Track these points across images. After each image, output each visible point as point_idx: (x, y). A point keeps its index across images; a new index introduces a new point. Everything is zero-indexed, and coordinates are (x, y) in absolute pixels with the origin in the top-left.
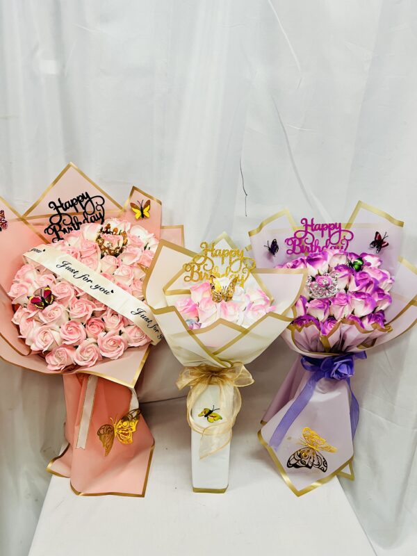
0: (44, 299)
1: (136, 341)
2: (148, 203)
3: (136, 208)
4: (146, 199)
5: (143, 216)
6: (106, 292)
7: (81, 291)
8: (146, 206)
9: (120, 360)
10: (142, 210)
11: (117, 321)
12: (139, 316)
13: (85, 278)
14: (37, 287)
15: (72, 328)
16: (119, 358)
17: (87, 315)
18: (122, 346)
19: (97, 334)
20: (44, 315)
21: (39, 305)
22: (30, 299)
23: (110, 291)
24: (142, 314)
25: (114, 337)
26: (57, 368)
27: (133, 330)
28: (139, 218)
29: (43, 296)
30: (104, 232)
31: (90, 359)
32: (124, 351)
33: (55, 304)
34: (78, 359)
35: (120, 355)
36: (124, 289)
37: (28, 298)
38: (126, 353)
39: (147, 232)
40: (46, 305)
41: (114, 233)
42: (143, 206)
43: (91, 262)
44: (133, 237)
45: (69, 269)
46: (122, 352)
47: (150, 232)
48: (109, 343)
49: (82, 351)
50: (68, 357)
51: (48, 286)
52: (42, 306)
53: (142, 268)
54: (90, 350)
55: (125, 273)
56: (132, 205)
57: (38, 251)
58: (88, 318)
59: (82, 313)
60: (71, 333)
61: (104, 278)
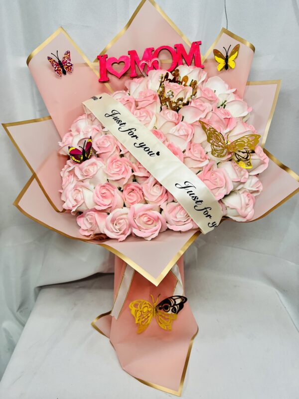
1: (177, 223)
2: (237, 48)
3: (221, 56)
4: (234, 43)
5: (226, 67)
6: (151, 153)
7: (125, 148)
9: (153, 242)
10: (226, 60)
11: (157, 192)
12: (185, 191)
13: (131, 132)
15: (106, 191)
16: (152, 239)
17: (123, 178)
18: (159, 226)
19: (132, 203)
20: (81, 170)
21: (76, 158)
22: (71, 149)
23: (155, 153)
24: (190, 189)
25: (150, 213)
26: (87, 234)
27: (174, 208)
28: (221, 70)
29: (85, 148)
30: (170, 81)
31: (122, 232)
32: (160, 233)
33: (93, 159)
34: (108, 228)
35: (154, 236)
36: (175, 153)
37: (69, 148)
38: (163, 236)
39: (227, 86)
40: (85, 159)
41: (184, 83)
42: (229, 55)
43: (145, 114)
45: (115, 119)
46: (156, 234)
48: (142, 218)
49: (113, 221)
50: (96, 223)
51: (91, 138)
52: (79, 159)
54: (121, 221)
55: (182, 133)
56: (216, 52)
57: (95, 98)
58: (125, 182)
59: (119, 174)
60: (104, 196)
61: (153, 136)
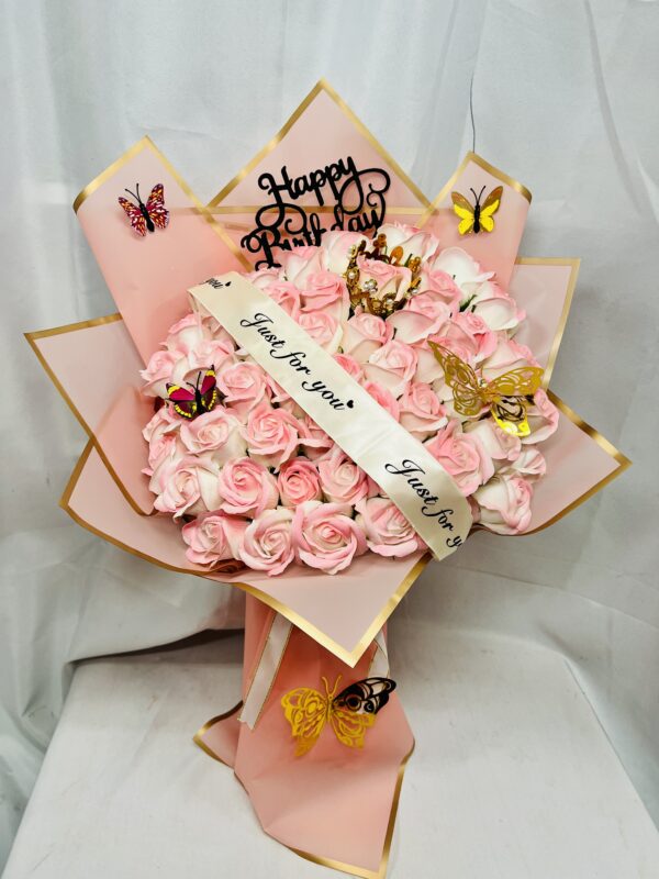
0: (200, 397)
1: (387, 540)
2: (497, 194)
3: (466, 205)
4: (493, 183)
5: (477, 227)
6: (336, 403)
7: (283, 391)
8: (489, 203)
9: (340, 577)
10: (477, 213)
11: (348, 478)
12: (404, 478)
13: (295, 360)
14: (194, 365)
15: (246, 476)
16: (339, 572)
17: (281, 452)
18: (352, 546)
19: (299, 501)
20: (192, 432)
21: (183, 409)
22: (172, 390)
23: (345, 403)
24: (414, 475)
25: (334, 520)
26: (204, 560)
27: (383, 511)
28: (467, 232)
29: (200, 387)
30: (369, 256)
31: (276, 557)
32: (355, 558)
33: (219, 412)
34: (247, 550)
35: (342, 567)
36: (382, 403)
37: (168, 387)
38: (359, 566)
39: (477, 266)
40: (202, 410)
41: (394, 260)
42: (481, 204)
43: (320, 323)
44: (440, 274)
45: (263, 331)
46: (348, 561)
47: (484, 269)
48: (319, 531)
49: (258, 536)
50: (225, 540)
51: (213, 368)
52: (190, 411)
53: (438, 357)
54: (275, 536)
55: (394, 362)
56: (456, 198)
57: (216, 285)
58: (284, 458)
59: (272, 443)
60: (241, 486)
61: (339, 368)
